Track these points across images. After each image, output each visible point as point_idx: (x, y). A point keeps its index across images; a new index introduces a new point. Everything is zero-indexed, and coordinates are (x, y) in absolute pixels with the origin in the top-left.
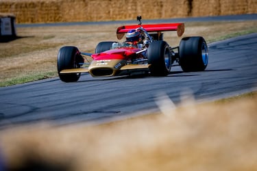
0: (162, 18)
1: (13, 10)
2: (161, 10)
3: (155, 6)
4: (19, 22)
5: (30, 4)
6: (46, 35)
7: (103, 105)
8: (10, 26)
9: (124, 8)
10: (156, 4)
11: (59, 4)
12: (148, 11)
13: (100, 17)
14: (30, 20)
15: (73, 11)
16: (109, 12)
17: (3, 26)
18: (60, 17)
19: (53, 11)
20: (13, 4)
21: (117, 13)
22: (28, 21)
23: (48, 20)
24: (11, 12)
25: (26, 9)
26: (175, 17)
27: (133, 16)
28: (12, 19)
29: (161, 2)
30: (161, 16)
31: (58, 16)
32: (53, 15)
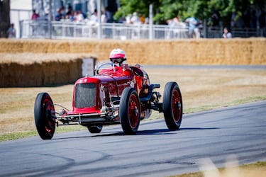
0: (251, 64)
1: (98, 50)
2: (251, 55)
3: (244, 51)
5: (115, 45)
8: (92, 67)
9: (212, 52)
10: (245, 49)
11: (144, 46)
12: (237, 56)
13: (186, 61)
15: (158, 53)
16: (196, 56)
17: (85, 67)
18: (145, 59)
19: (138, 53)
20: (97, 44)
21: (204, 57)
24: (95, 52)
27: (220, 60)
28: (95, 60)
29: (251, 47)
30: (250, 62)
31: (143, 58)
32: (138, 57)
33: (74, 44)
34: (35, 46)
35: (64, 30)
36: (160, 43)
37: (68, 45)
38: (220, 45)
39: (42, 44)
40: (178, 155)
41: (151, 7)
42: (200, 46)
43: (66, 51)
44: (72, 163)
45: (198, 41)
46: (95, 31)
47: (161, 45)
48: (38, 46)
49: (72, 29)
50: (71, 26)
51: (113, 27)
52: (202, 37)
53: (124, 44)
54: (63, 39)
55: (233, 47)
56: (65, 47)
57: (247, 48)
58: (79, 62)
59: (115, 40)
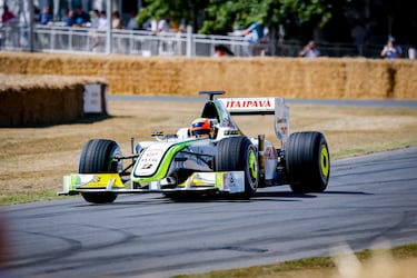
0: (344, 98)
1: (106, 71)
2: (344, 84)
3: (334, 78)
4: (114, 92)
5: (133, 64)
6: (155, 115)
7: (242, 237)
8: (99, 98)
9: (284, 78)
10: (335, 75)
11: (179, 67)
12: (322, 85)
14: (131, 89)
15: (200, 78)
16: (259, 84)
17: (88, 98)
18: (179, 87)
19: (169, 77)
20: (106, 62)
21: (272, 84)
22: (127, 90)
23: (159, 91)
24: (102, 75)
25: (125, 72)
26: (365, 98)
27: (297, 91)
28: (104, 87)
29: (345, 72)
30: (342, 95)
31: (176, 85)
32: (168, 84)
33: (70, 62)
34: (8, 63)
35: (53, 39)
36: (203, 63)
37: (59, 62)
38: (295, 68)
39: (19, 60)
42: (265, 68)
43: (57, 72)
44: (77, 247)
45: (262, 61)
47: (205, 66)
48: (12, 62)
49: (65, 37)
50: (66, 33)
51: (131, 36)
52: (267, 54)
53: (147, 62)
54: (52, 53)
55: (316, 72)
56: (55, 66)
57: (338, 73)
58: (80, 89)
59: (133, 56)
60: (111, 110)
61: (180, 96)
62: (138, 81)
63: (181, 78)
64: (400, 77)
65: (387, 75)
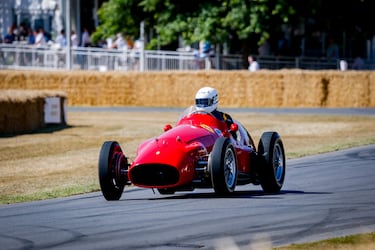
0: (282, 107)
1: (66, 85)
2: (282, 94)
3: (273, 89)
4: (73, 104)
5: (90, 78)
6: (110, 124)
8: (58, 110)
9: (228, 90)
10: (274, 86)
11: (133, 80)
12: (262, 95)
14: (89, 101)
15: (152, 90)
17: (48, 110)
18: (133, 99)
19: (123, 90)
20: (66, 77)
22: (86, 102)
23: (115, 102)
24: (62, 89)
25: (84, 86)
26: (302, 106)
27: (240, 101)
28: (63, 99)
29: (282, 83)
30: (281, 104)
31: (130, 97)
32: (123, 96)
33: (33, 77)
35: (18, 56)
36: (155, 76)
37: (24, 77)
38: (239, 79)
40: (181, 234)
41: (142, 25)
42: (211, 80)
43: (21, 86)
44: (29, 247)
45: (208, 74)
46: (62, 59)
47: (156, 79)
49: (29, 55)
50: (28, 51)
51: (89, 53)
52: (213, 67)
53: (103, 76)
54: (16, 69)
55: (257, 83)
56: (20, 81)
57: (277, 84)
58: (40, 102)
59: (90, 71)
60: (69, 121)
61: (134, 106)
62: (95, 94)
63: (135, 91)
64: (333, 87)
65: (321, 85)
